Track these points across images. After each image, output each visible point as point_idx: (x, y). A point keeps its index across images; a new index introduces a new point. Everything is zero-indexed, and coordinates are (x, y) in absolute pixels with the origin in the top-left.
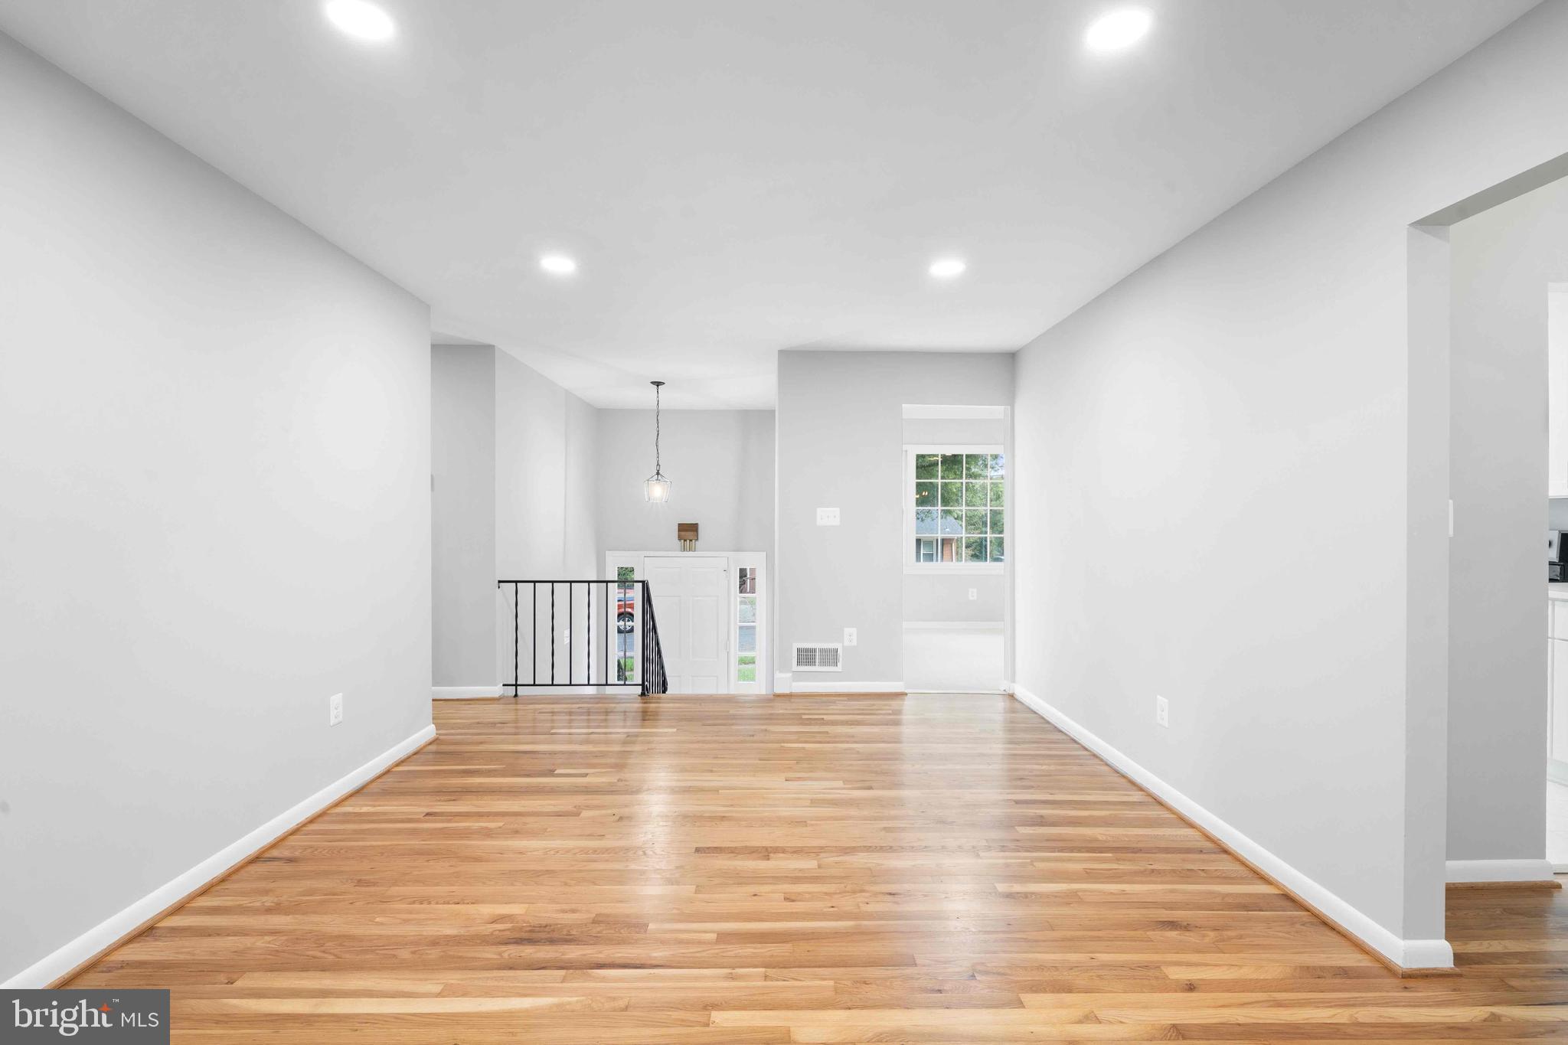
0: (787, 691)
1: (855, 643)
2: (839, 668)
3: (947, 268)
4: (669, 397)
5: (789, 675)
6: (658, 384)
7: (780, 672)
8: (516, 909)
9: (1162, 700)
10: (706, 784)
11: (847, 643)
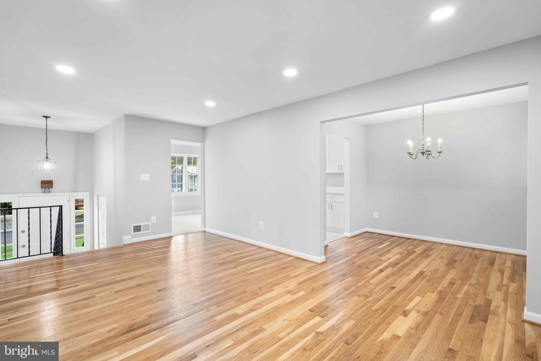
0: (130, 243)
1: (155, 221)
2: (150, 231)
3: (210, 104)
4: (51, 124)
5: (131, 236)
6: (47, 117)
7: (126, 236)
8: (115, 326)
9: (261, 223)
10: (136, 275)
11: (152, 222)
